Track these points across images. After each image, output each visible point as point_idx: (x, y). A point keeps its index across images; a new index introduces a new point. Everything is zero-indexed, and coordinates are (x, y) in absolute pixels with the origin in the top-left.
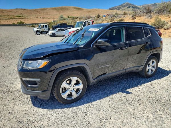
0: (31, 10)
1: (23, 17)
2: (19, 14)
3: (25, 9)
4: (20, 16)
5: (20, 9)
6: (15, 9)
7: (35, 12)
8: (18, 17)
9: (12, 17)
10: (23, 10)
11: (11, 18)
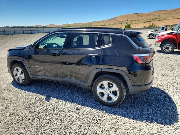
0: (171, 11)
1: (159, 20)
2: (156, 16)
3: (165, 10)
4: (157, 19)
5: (159, 11)
6: (154, 12)
7: (177, 12)
8: (154, 19)
9: (149, 20)
10: (162, 12)
11: (147, 21)
